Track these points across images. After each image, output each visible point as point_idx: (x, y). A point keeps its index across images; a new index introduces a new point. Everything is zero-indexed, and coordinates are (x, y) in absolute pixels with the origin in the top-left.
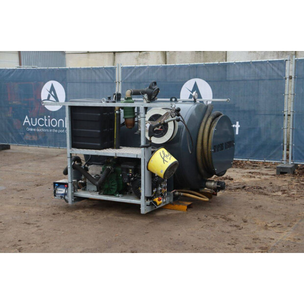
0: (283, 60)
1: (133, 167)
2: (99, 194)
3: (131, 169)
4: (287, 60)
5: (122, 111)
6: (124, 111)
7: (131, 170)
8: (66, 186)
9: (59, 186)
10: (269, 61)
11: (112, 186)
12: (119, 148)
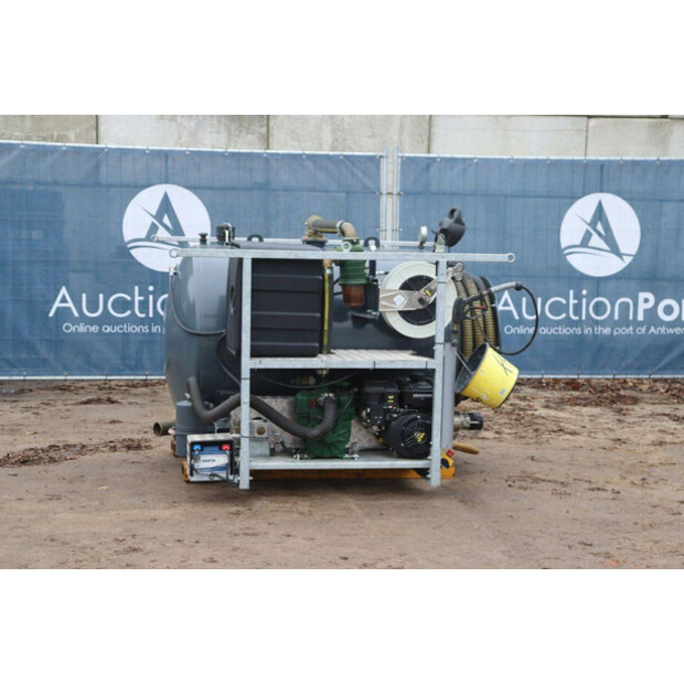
0: (375, 157)
1: (395, 390)
2: (301, 459)
3: (391, 394)
4: (381, 157)
5: (337, 270)
6: (342, 271)
7: (391, 397)
8: (226, 447)
9: (202, 450)
10: (345, 156)
11: (340, 435)
12: (329, 353)
